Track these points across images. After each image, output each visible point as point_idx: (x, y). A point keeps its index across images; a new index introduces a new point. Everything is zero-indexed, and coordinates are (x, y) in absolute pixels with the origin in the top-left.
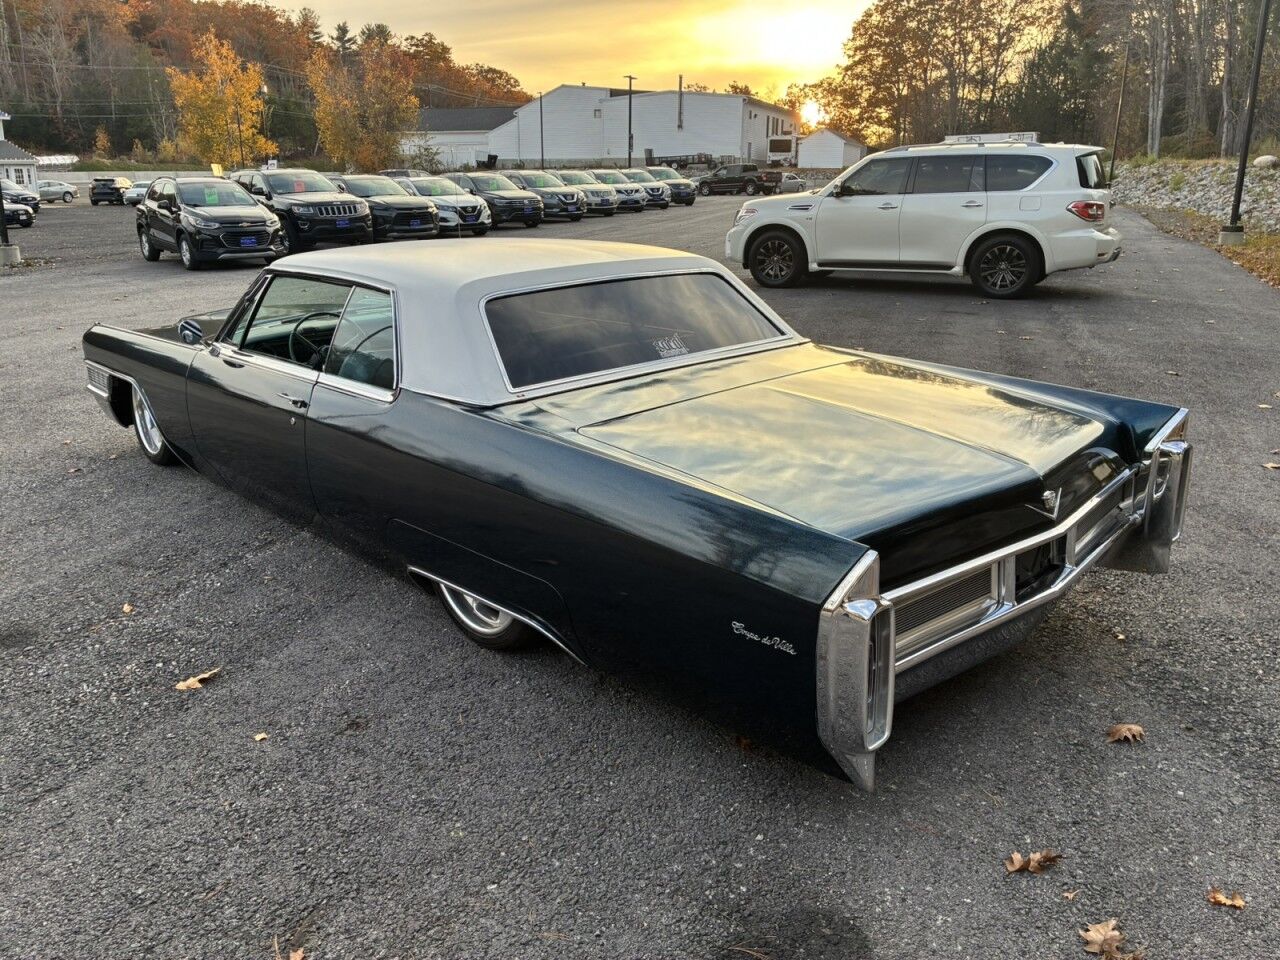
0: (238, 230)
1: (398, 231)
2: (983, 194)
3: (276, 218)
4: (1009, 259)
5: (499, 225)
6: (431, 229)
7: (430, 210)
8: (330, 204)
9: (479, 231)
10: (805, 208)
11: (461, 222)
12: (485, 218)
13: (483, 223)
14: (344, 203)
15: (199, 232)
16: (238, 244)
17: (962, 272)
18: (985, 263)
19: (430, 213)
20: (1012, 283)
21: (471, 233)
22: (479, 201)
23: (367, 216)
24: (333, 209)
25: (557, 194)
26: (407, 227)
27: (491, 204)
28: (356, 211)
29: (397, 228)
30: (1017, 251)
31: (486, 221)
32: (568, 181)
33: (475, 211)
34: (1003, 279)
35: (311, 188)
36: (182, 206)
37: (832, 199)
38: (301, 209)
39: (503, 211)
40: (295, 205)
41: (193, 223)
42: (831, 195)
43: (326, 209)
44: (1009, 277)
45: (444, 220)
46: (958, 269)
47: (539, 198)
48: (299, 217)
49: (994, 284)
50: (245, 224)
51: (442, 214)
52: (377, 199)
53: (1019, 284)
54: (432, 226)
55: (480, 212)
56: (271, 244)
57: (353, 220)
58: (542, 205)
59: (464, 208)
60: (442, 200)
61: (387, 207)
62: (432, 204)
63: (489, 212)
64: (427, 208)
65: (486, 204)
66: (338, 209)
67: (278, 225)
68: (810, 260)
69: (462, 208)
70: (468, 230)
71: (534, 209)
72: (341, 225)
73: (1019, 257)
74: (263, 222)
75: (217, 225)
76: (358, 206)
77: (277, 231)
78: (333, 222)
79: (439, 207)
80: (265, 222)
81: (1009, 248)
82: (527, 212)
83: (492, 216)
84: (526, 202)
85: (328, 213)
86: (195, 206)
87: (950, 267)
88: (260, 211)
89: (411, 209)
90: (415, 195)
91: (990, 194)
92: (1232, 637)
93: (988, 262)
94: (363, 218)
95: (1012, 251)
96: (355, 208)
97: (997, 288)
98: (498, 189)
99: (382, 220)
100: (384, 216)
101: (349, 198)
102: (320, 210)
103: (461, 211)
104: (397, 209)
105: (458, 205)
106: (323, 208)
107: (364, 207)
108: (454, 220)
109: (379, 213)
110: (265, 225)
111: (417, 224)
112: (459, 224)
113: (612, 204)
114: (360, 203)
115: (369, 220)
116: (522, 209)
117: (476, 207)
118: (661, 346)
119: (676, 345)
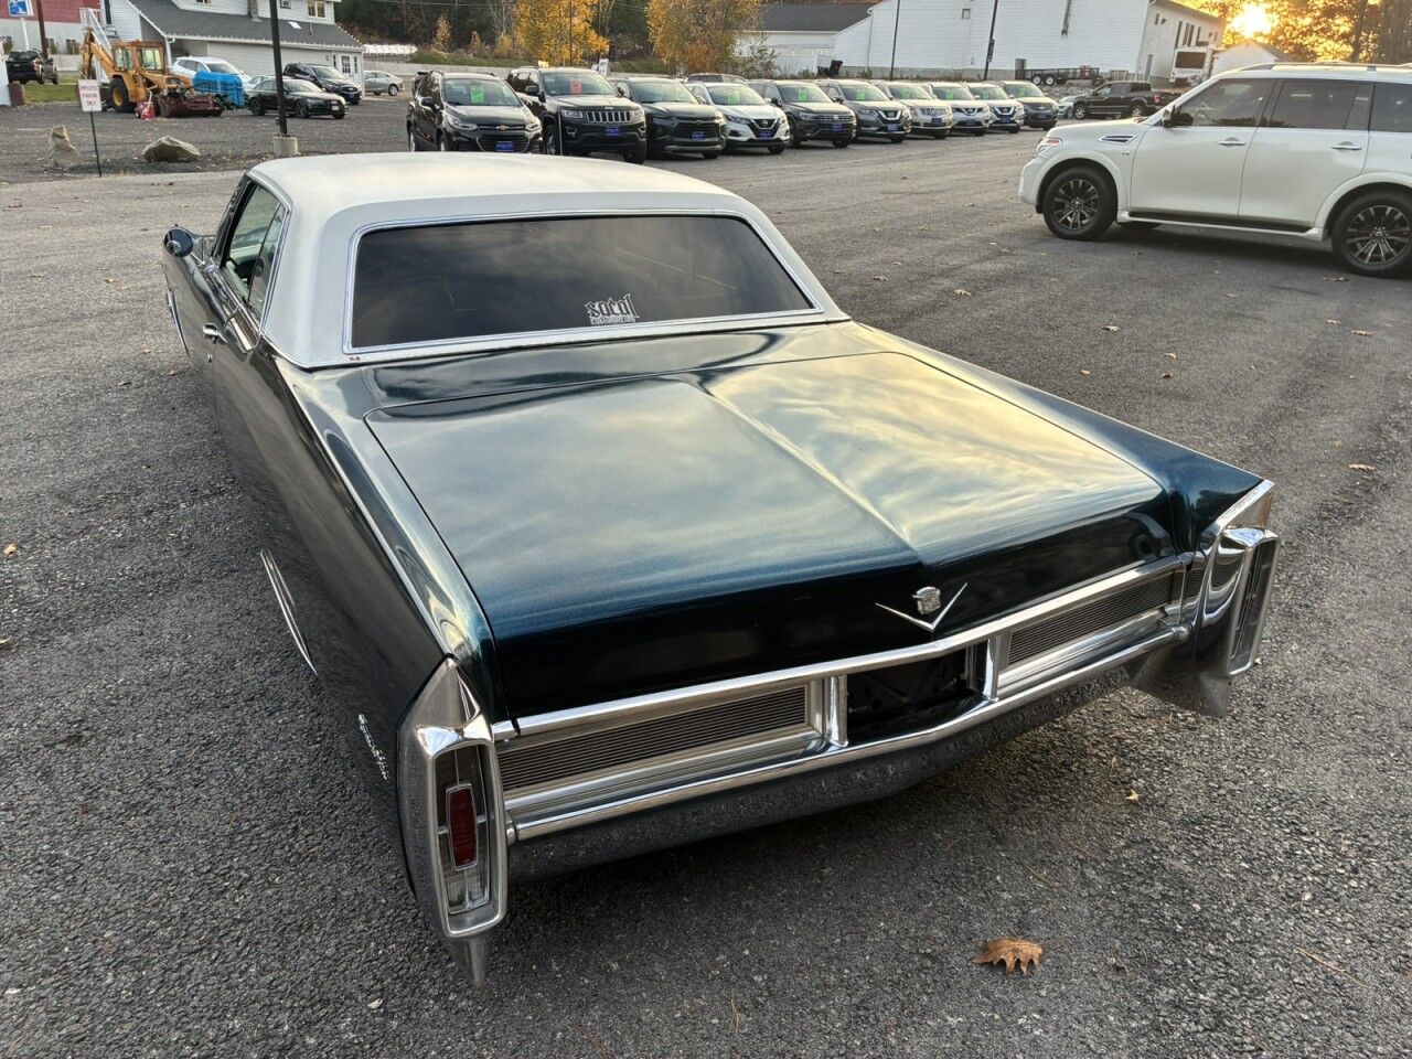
0: (495, 133)
1: (677, 144)
2: (1365, 134)
3: (538, 121)
4: (1389, 223)
5: (803, 143)
6: (716, 144)
7: (716, 121)
8: (603, 109)
9: (776, 149)
10: (1122, 140)
11: (753, 136)
12: (783, 134)
13: (779, 140)
14: (616, 109)
15: (457, 133)
17: (1320, 236)
18: (1353, 226)
19: (717, 125)
20: (1389, 256)
21: (766, 150)
22: (778, 114)
23: (642, 124)
24: (604, 115)
25: (877, 110)
26: (689, 140)
27: (792, 118)
28: (628, 119)
29: (676, 140)
30: (1400, 214)
31: (783, 138)
32: (896, 94)
33: (772, 125)
34: (1377, 250)
35: (589, 90)
36: (445, 104)
37: (1161, 129)
38: (571, 113)
39: (808, 127)
40: (566, 108)
41: (452, 123)
42: (1159, 124)
43: (597, 115)
44: (1385, 248)
45: (735, 133)
46: (1316, 232)
47: (853, 114)
48: (566, 122)
49: (1363, 256)
50: (503, 127)
51: (733, 126)
52: (660, 106)
53: (1398, 258)
54: (716, 139)
55: (777, 127)
57: (624, 128)
58: (854, 122)
59: (759, 121)
60: (738, 111)
61: (669, 115)
62: (721, 115)
63: (788, 127)
64: (714, 118)
65: (785, 118)
66: (610, 115)
67: (540, 131)
68: (1120, 207)
69: (756, 120)
70: (762, 146)
71: (845, 126)
72: (611, 133)
73: (1402, 222)
74: (523, 126)
75: (475, 127)
76: (632, 113)
77: (537, 136)
78: (603, 129)
79: (727, 117)
80: (524, 126)
81: (1390, 209)
82: (836, 128)
83: (791, 131)
84: (836, 117)
85: (598, 119)
86: (458, 104)
87: (1305, 228)
88: (524, 114)
89: (695, 119)
90: (708, 104)
91: (1374, 134)
92: (1305, 829)
93: (1360, 224)
94: (635, 127)
95: (1393, 213)
96: (628, 114)
97: (1366, 261)
98: (809, 100)
99: (660, 131)
100: (663, 127)
101: (625, 102)
102: (590, 115)
103: (755, 125)
104: (680, 118)
105: (753, 117)
106: (593, 113)
107: (639, 114)
108: (747, 134)
109: (657, 121)
110: (524, 129)
111: (698, 137)
112: (750, 140)
113: (945, 124)
114: (637, 109)
115: (643, 129)
116: (830, 125)
117: (773, 120)
118: (597, 308)
119: (621, 309)
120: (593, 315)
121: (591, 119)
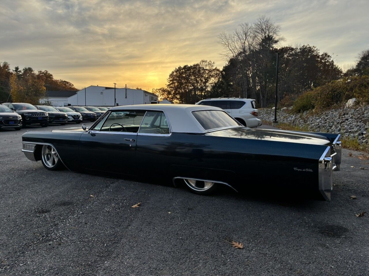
0: (8, 119)
1: (55, 121)
2: (230, 110)
3: (20, 116)
6: (66, 121)
7: (65, 116)
8: (36, 113)
9: (79, 122)
11: (73, 119)
12: (81, 118)
13: (80, 120)
14: (40, 113)
16: (8, 123)
19: (66, 117)
23: (48, 116)
25: (99, 113)
26: (58, 120)
29: (55, 120)
32: (102, 110)
33: (78, 116)
35: (28, 108)
38: (27, 114)
39: (85, 117)
45: (69, 119)
47: (95, 114)
48: (26, 116)
50: (11, 118)
51: (69, 117)
55: (79, 117)
56: (18, 124)
57: (43, 117)
58: (96, 116)
59: (75, 116)
61: (52, 114)
63: (82, 117)
64: (65, 115)
65: (81, 115)
67: (21, 118)
69: (74, 115)
70: (75, 122)
71: (94, 116)
72: (40, 119)
74: (17, 117)
75: (2, 118)
77: (20, 120)
78: (37, 118)
79: (68, 115)
82: (92, 117)
84: (91, 115)
85: (35, 115)
88: (15, 114)
89: (60, 115)
96: (44, 114)
98: (82, 111)
101: (41, 111)
102: (33, 114)
103: (74, 117)
104: (56, 115)
105: (73, 115)
107: (47, 114)
108: (71, 119)
110: (17, 118)
111: (61, 120)
112: (73, 120)
113: (115, 117)
115: (48, 118)
116: (90, 117)
117: (78, 115)
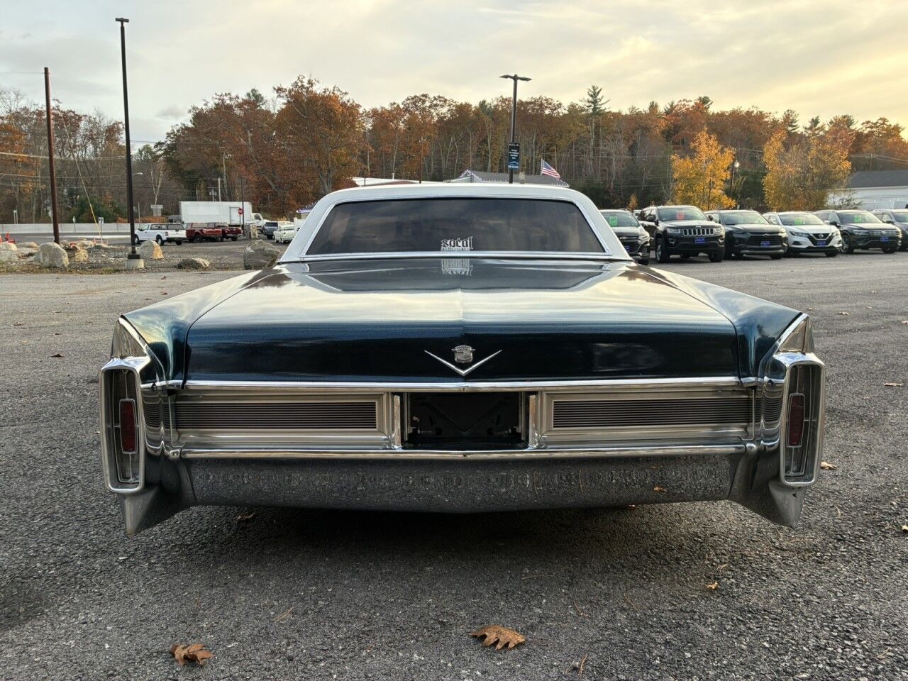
1: (749, 249)
3: (647, 234)
6: (779, 249)
7: (780, 234)
8: (694, 227)
9: (832, 253)
11: (811, 245)
12: (837, 242)
13: (832, 247)
14: (704, 227)
19: (780, 237)
21: (824, 254)
22: (833, 230)
23: (721, 236)
24: (694, 231)
26: (758, 247)
27: (844, 234)
28: (712, 233)
29: (748, 246)
31: (836, 246)
33: (827, 238)
38: (674, 230)
40: (669, 228)
43: (690, 231)
45: (796, 243)
47: (899, 230)
48: (671, 236)
50: (625, 238)
51: (796, 239)
52: (739, 227)
54: (780, 246)
55: (832, 238)
56: (639, 251)
57: (707, 239)
58: (900, 236)
59: (817, 235)
60: (798, 228)
61: (744, 232)
62: (784, 231)
63: (840, 238)
64: (778, 233)
65: (839, 233)
66: (699, 231)
67: (649, 240)
69: (814, 235)
72: (698, 241)
76: (716, 230)
77: (645, 243)
78: (693, 239)
79: (791, 233)
80: (638, 237)
82: (883, 240)
84: (884, 232)
85: (690, 233)
89: (763, 233)
90: (778, 224)
94: (717, 238)
96: (712, 230)
99: (737, 241)
100: (740, 239)
101: (712, 223)
102: (685, 231)
103: (814, 238)
104: (751, 233)
105: (811, 233)
106: (687, 230)
107: (722, 230)
108: (806, 243)
109: (735, 235)
110: (637, 239)
111: (765, 245)
112: (809, 248)
114: (719, 227)
115: (722, 239)
116: (879, 238)
117: (828, 234)
118: (448, 243)
119: (463, 244)
120: (444, 246)
121: (686, 233)
